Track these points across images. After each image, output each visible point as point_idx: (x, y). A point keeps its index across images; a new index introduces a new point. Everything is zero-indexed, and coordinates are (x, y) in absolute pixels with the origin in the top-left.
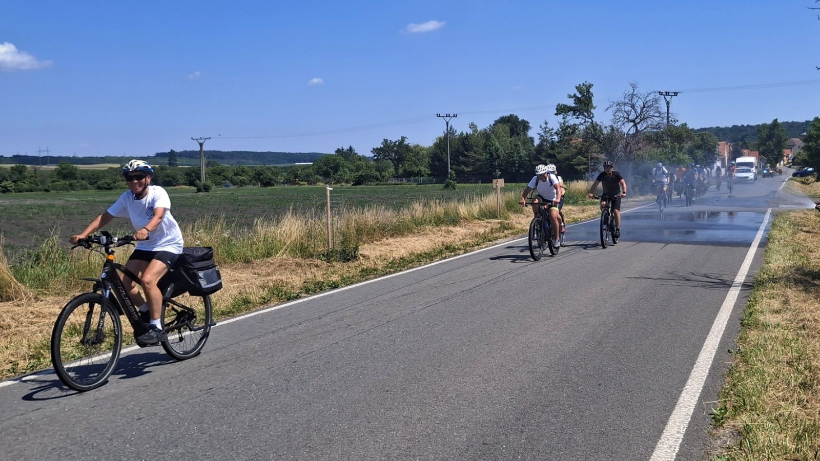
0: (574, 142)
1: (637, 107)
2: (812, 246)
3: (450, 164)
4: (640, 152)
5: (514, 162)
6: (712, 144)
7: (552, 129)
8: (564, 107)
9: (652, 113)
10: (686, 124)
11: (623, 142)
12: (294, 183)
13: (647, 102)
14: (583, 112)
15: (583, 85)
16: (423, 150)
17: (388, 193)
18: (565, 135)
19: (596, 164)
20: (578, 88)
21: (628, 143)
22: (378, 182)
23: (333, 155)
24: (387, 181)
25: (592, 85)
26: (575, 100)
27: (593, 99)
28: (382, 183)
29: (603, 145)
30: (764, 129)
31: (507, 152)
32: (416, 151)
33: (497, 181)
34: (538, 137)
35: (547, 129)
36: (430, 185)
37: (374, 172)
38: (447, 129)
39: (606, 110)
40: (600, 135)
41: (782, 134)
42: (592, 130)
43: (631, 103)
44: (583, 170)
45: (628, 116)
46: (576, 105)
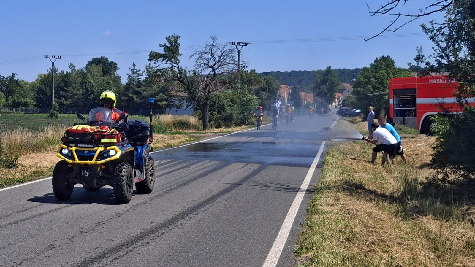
1: (216, 55)
2: (356, 168)
4: (217, 93)
6: (275, 87)
8: (156, 54)
9: (228, 61)
10: (254, 70)
13: (224, 51)
14: (171, 59)
15: (172, 36)
20: (168, 39)
21: (207, 85)
25: (180, 37)
26: (165, 49)
27: (180, 48)
29: (186, 85)
30: (319, 75)
39: (190, 58)
40: (184, 78)
41: (335, 79)
42: (178, 73)
43: (211, 52)
44: (164, 106)
45: (208, 62)
46: (166, 53)
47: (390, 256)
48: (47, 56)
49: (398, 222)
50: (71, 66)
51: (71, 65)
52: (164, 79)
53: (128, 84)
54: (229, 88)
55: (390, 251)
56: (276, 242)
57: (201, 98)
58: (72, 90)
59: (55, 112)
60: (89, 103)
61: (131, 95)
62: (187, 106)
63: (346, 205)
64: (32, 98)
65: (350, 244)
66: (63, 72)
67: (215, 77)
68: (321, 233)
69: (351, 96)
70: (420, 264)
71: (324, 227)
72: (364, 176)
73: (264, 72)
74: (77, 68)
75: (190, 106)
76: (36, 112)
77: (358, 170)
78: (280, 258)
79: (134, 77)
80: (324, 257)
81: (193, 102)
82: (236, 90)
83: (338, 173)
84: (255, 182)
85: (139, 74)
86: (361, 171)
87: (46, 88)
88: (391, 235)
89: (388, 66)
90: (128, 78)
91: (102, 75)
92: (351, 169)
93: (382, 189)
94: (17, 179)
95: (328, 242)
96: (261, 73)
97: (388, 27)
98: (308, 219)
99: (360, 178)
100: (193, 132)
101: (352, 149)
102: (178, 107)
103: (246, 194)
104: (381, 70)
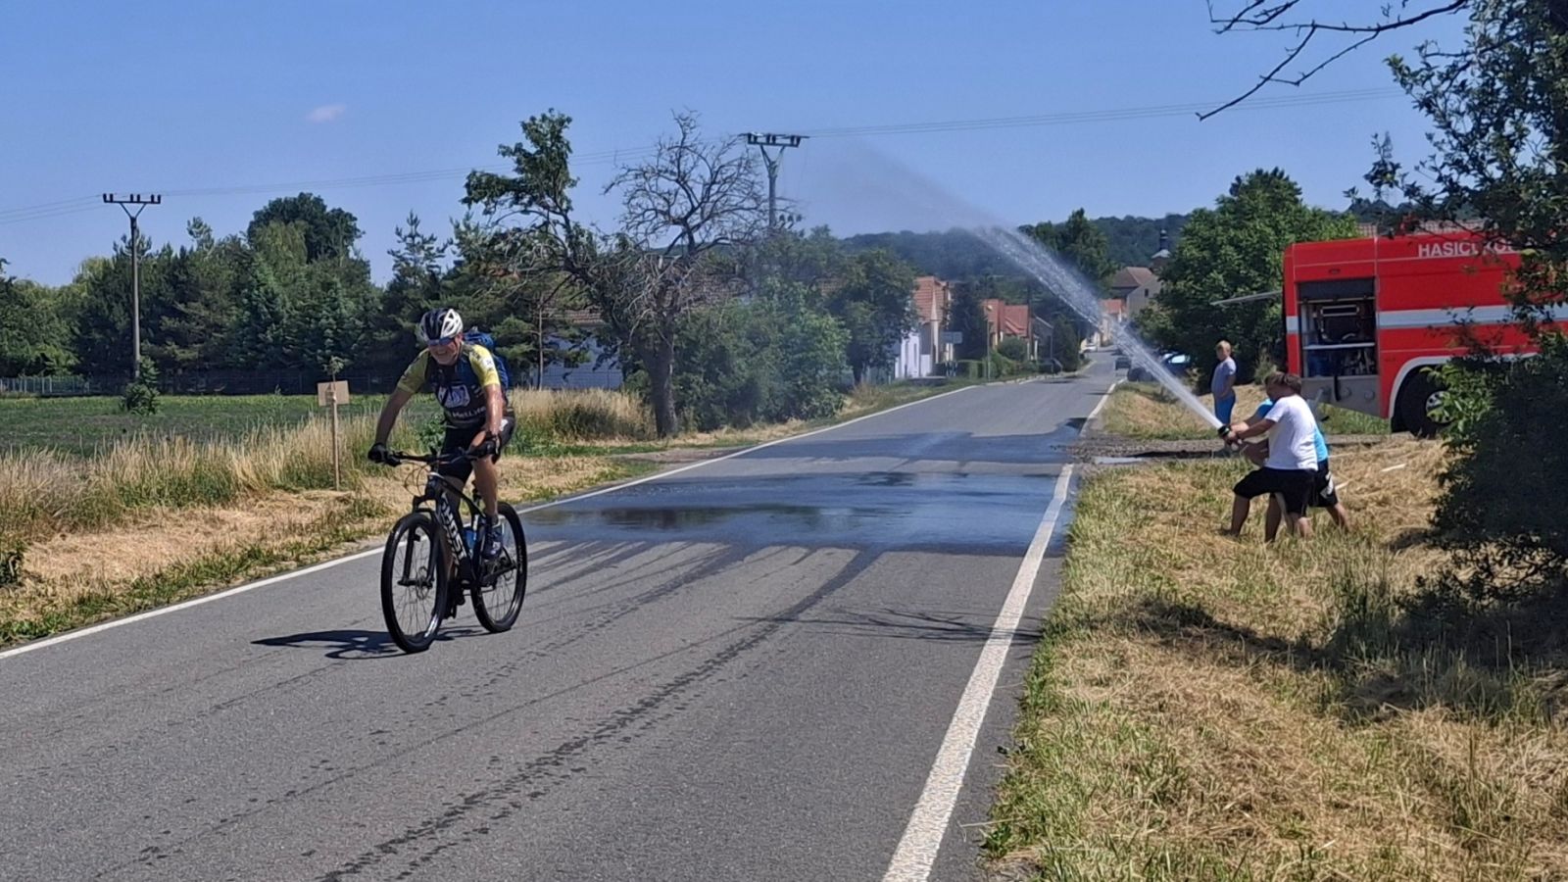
1: (694, 181)
2: (1182, 555)
4: (700, 309)
6: (898, 284)
8: (489, 182)
9: (735, 200)
10: (826, 229)
13: (722, 166)
14: (542, 196)
15: (544, 118)
20: (529, 128)
21: (668, 283)
25: (569, 120)
26: (518, 162)
27: (570, 157)
29: (596, 287)
36: (75, 398)
39: (607, 191)
40: (588, 261)
41: (1099, 253)
42: (567, 245)
43: (676, 170)
44: (521, 359)
45: (669, 206)
46: (523, 175)
47: (1305, 847)
48: (111, 196)
49: (1330, 733)
50: (197, 227)
51: (198, 224)
52: (519, 267)
53: (397, 287)
54: (743, 293)
55: (1306, 833)
56: (918, 812)
57: (648, 330)
58: (204, 313)
59: (144, 388)
60: (263, 356)
61: (406, 324)
62: (601, 358)
63: (1150, 679)
64: (64, 344)
65: (1169, 811)
66: (168, 250)
67: (692, 254)
68: (1071, 779)
69: (1155, 308)
70: (1407, 874)
71: (1081, 757)
72: (1206, 580)
73: (858, 237)
74: (219, 235)
75: (610, 356)
76: (78, 392)
77: (1187, 561)
78: (937, 866)
79: (416, 261)
80: (1083, 858)
81: (620, 342)
82: (765, 298)
83: (1121, 573)
84: (839, 611)
85: (433, 251)
86: (1197, 565)
87: (110, 308)
88: (1304, 777)
89: (1277, 203)
90: (395, 266)
91: (305, 258)
92: (1163, 556)
93: (1270, 621)
94: (22, 623)
95: (1094, 807)
96: (847, 239)
97: (1278, 69)
98: (1024, 729)
99: (1194, 586)
100: (622, 448)
101: (1166, 489)
102: (571, 362)
103: (812, 654)
104: (1253, 218)
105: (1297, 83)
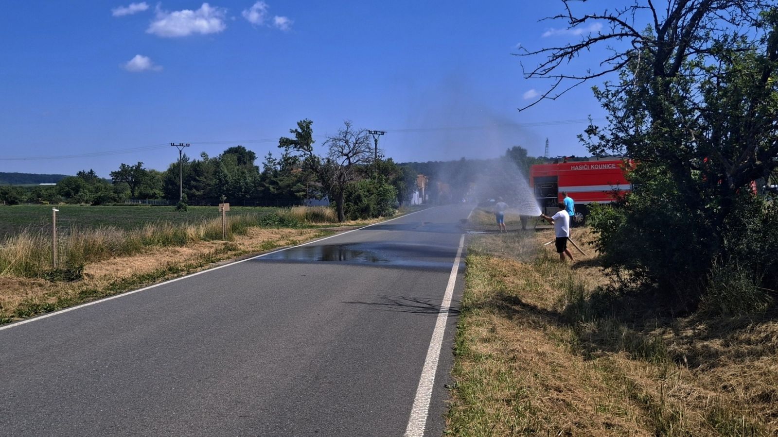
0: (294, 171)
1: (350, 142)
3: (183, 188)
4: (352, 182)
5: (240, 188)
7: (276, 160)
8: (286, 140)
9: (363, 149)
11: (338, 172)
12: (37, 202)
13: (359, 139)
14: (303, 146)
15: (304, 121)
16: (158, 174)
17: (123, 213)
18: (286, 165)
19: (314, 192)
20: (300, 124)
21: (342, 174)
22: (115, 203)
23: (74, 177)
24: (124, 202)
25: (312, 122)
26: (296, 135)
27: (312, 134)
28: (119, 204)
29: (320, 174)
31: (234, 178)
32: (152, 175)
33: (223, 206)
34: (263, 165)
35: (271, 159)
36: (163, 206)
37: (113, 194)
38: (180, 157)
39: (323, 145)
40: (318, 166)
42: (311, 161)
43: (345, 139)
44: (301, 197)
45: (343, 150)
46: (297, 139)
54: (366, 178)
57: (336, 188)
61: (267, 185)
62: (322, 197)
67: (350, 166)
75: (324, 196)
81: (327, 192)
82: (373, 179)
100: (327, 225)
105: (555, 99)
